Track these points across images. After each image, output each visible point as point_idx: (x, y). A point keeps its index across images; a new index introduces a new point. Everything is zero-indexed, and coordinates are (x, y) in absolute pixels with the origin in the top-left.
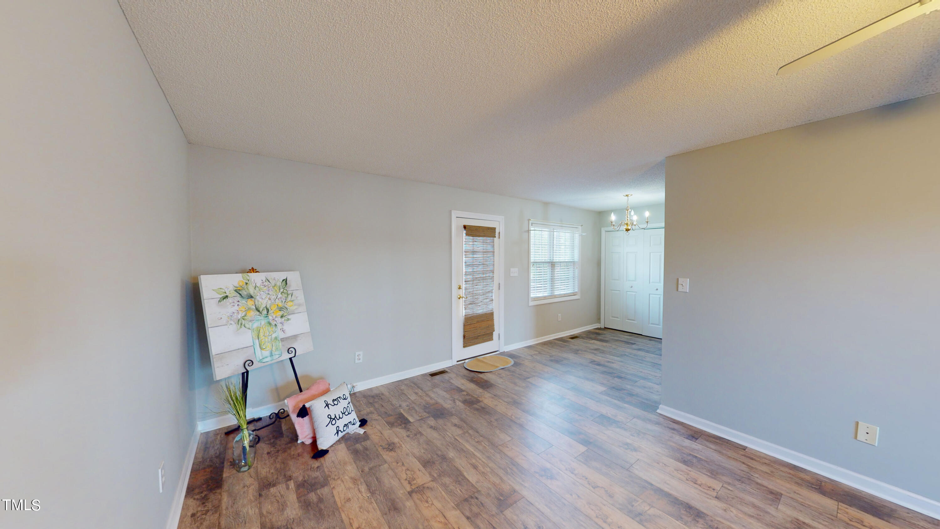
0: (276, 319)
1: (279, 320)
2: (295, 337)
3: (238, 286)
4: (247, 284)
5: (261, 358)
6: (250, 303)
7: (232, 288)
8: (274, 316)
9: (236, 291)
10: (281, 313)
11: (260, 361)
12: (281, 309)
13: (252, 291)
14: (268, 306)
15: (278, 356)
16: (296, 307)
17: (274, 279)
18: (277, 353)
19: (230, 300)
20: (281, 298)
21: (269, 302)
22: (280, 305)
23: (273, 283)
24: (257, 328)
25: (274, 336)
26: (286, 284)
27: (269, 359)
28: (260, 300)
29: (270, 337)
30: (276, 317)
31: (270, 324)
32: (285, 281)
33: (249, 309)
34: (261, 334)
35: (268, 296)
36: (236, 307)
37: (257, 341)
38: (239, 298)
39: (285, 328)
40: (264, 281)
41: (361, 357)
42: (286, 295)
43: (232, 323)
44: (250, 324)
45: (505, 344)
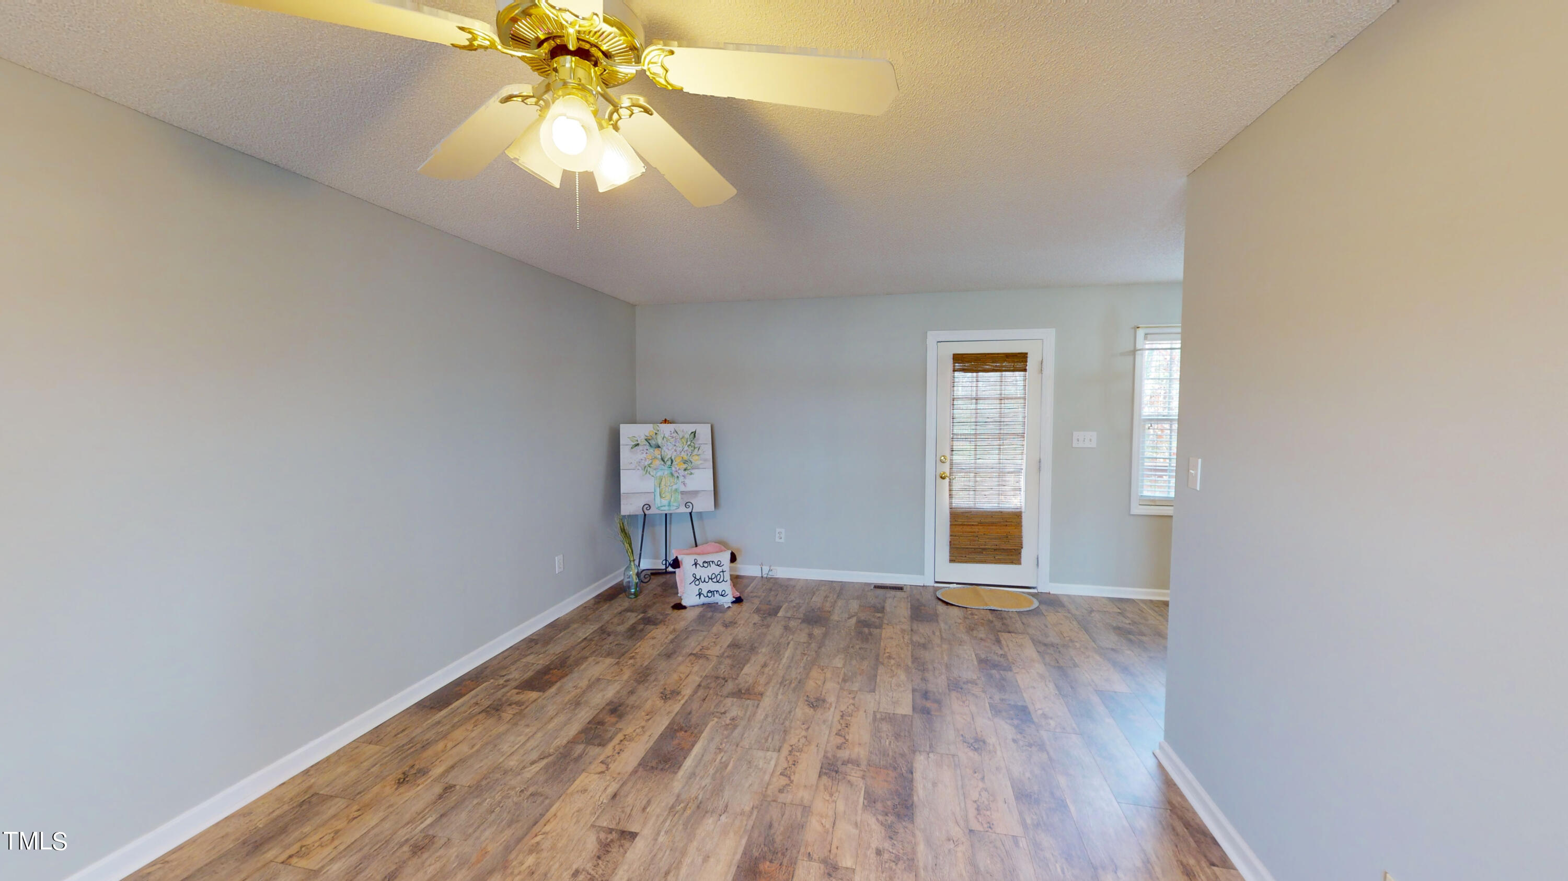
0: (679, 471)
1: (682, 472)
2: (695, 493)
3: (648, 435)
4: (656, 434)
5: (659, 505)
6: (657, 452)
7: (643, 437)
8: (678, 468)
9: (646, 440)
10: (685, 466)
11: (658, 508)
12: (685, 462)
13: (660, 441)
14: (673, 458)
15: (675, 508)
16: (701, 462)
17: (683, 431)
18: (675, 504)
19: (640, 448)
20: (687, 450)
21: (675, 453)
22: (686, 457)
23: (681, 434)
24: (660, 476)
25: (674, 487)
26: (695, 436)
27: (666, 508)
28: (667, 450)
29: (670, 488)
30: (679, 469)
31: (672, 475)
32: (694, 433)
33: (656, 458)
34: (663, 483)
35: (674, 448)
36: (644, 455)
37: (658, 489)
38: (648, 447)
39: (687, 481)
40: (673, 432)
41: (783, 536)
42: (693, 449)
43: (640, 468)
44: (654, 472)
45: (1053, 579)
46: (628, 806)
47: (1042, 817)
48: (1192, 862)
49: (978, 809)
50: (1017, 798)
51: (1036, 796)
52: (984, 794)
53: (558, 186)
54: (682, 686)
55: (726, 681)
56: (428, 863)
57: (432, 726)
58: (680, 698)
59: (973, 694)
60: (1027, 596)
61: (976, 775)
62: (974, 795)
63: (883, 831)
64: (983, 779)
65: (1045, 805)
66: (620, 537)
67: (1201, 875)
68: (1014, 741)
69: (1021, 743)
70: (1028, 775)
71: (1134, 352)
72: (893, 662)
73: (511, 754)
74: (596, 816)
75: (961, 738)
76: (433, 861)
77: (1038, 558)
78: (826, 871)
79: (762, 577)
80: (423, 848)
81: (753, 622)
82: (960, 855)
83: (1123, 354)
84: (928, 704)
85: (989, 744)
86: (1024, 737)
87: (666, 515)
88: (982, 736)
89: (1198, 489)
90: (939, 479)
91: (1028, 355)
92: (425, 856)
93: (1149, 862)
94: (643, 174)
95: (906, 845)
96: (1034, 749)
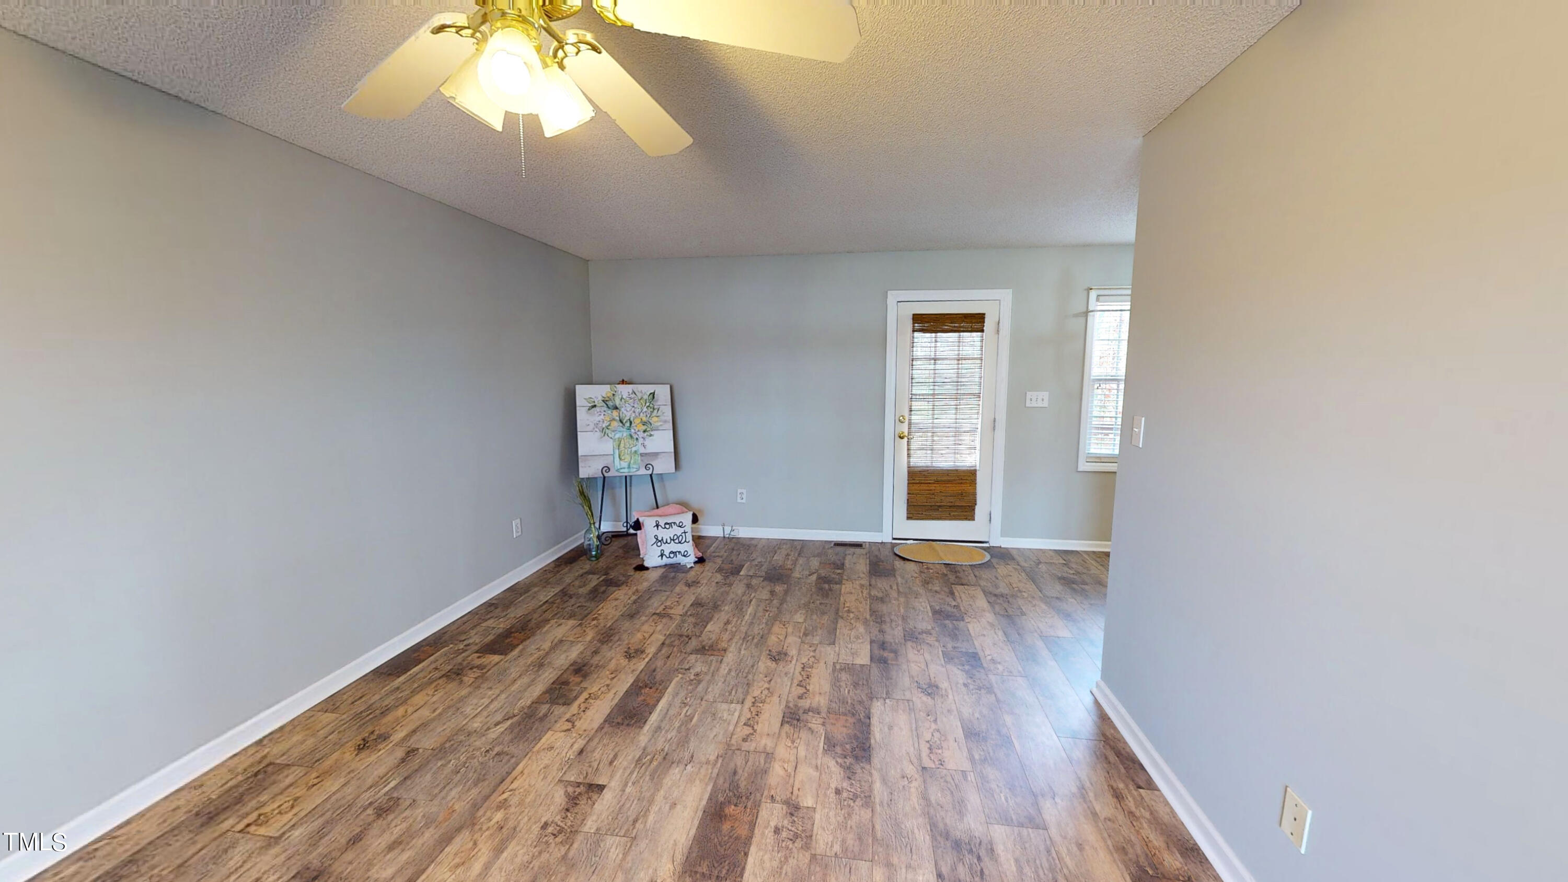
0: (638, 433)
1: (641, 434)
2: (655, 455)
3: (605, 396)
4: (614, 395)
5: (619, 468)
6: (615, 413)
7: (600, 398)
8: (637, 430)
9: (603, 401)
10: (644, 428)
11: (618, 470)
12: (644, 424)
13: (617, 402)
14: (632, 419)
15: (635, 470)
16: (661, 423)
17: (641, 392)
18: (635, 466)
19: (597, 409)
20: (646, 412)
21: (633, 415)
22: (644, 419)
23: (639, 395)
24: (619, 438)
25: (634, 449)
26: (654, 397)
27: (626, 470)
28: (625, 412)
29: (629, 450)
30: (638, 431)
31: (631, 436)
32: (653, 394)
33: (614, 419)
34: (622, 445)
35: (633, 409)
36: (602, 417)
37: (617, 451)
38: (605, 409)
39: (646, 443)
40: (631, 392)
41: (744, 496)
42: (652, 410)
43: (597, 430)
44: (613, 433)
45: (1004, 534)
46: (595, 760)
47: (989, 753)
48: (1121, 786)
49: (930, 749)
50: (966, 737)
51: (984, 734)
52: (937, 735)
53: (500, 129)
54: (646, 645)
55: (690, 639)
56: (393, 824)
57: (391, 692)
58: (644, 656)
59: (928, 643)
60: (980, 550)
61: (929, 717)
62: (928, 736)
63: (842, 772)
64: (935, 721)
65: (992, 742)
66: (579, 500)
67: (1129, 797)
68: (965, 685)
69: (971, 687)
70: (977, 715)
71: (1086, 313)
72: (852, 615)
73: (474, 717)
74: (563, 772)
75: (915, 684)
76: (399, 823)
77: (990, 514)
78: (788, 811)
79: (724, 537)
80: (387, 810)
81: (716, 581)
82: (913, 790)
83: (1076, 316)
84: (886, 654)
85: (942, 689)
86: (974, 681)
87: (626, 477)
88: (935, 681)
89: (1141, 446)
90: (897, 439)
91: (986, 316)
92: (390, 817)
93: (1083, 788)
94: (592, 119)
95: (863, 783)
96: (983, 691)
